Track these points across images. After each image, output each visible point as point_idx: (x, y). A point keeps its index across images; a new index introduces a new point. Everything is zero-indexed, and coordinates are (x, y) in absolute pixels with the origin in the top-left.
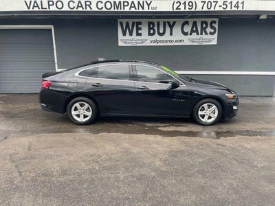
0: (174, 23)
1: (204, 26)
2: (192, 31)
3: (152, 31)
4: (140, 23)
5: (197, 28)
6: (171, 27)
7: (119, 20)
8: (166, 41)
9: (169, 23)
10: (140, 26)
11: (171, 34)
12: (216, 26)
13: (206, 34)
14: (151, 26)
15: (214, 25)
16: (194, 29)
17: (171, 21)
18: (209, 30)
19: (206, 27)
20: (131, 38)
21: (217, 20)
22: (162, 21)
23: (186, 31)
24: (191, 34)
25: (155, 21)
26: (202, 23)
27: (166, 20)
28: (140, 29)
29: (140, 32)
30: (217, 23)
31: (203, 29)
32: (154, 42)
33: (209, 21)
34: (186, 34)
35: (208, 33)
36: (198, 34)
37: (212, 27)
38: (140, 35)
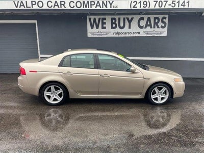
0: (132, 19)
1: (157, 21)
2: (147, 25)
3: (114, 26)
4: (105, 19)
5: (150, 23)
6: (130, 22)
7: (88, 17)
8: (126, 33)
9: (128, 19)
10: (104, 21)
11: (130, 28)
12: (166, 21)
13: (158, 27)
14: (114, 21)
15: (164, 20)
16: (149, 24)
17: (130, 17)
18: (160, 24)
19: (158, 22)
20: (97, 30)
21: (167, 16)
22: (122, 17)
23: (141, 25)
24: (146, 28)
25: (117, 17)
26: (155, 18)
27: (126, 16)
28: (105, 23)
29: (104, 26)
30: (167, 19)
31: (156, 24)
32: (116, 34)
33: (161, 17)
34: (141, 27)
35: (160, 26)
36: (151, 28)
37: (163, 22)
38: (105, 28)
